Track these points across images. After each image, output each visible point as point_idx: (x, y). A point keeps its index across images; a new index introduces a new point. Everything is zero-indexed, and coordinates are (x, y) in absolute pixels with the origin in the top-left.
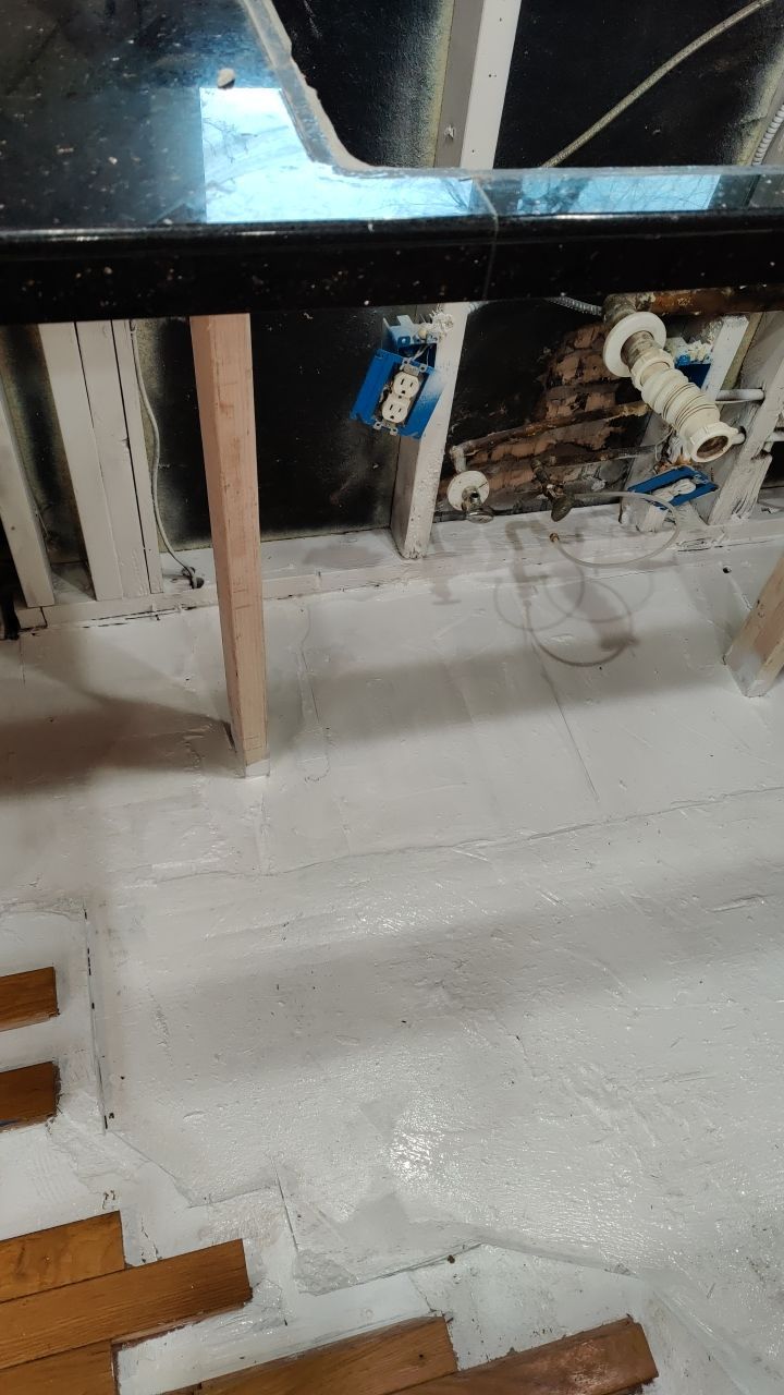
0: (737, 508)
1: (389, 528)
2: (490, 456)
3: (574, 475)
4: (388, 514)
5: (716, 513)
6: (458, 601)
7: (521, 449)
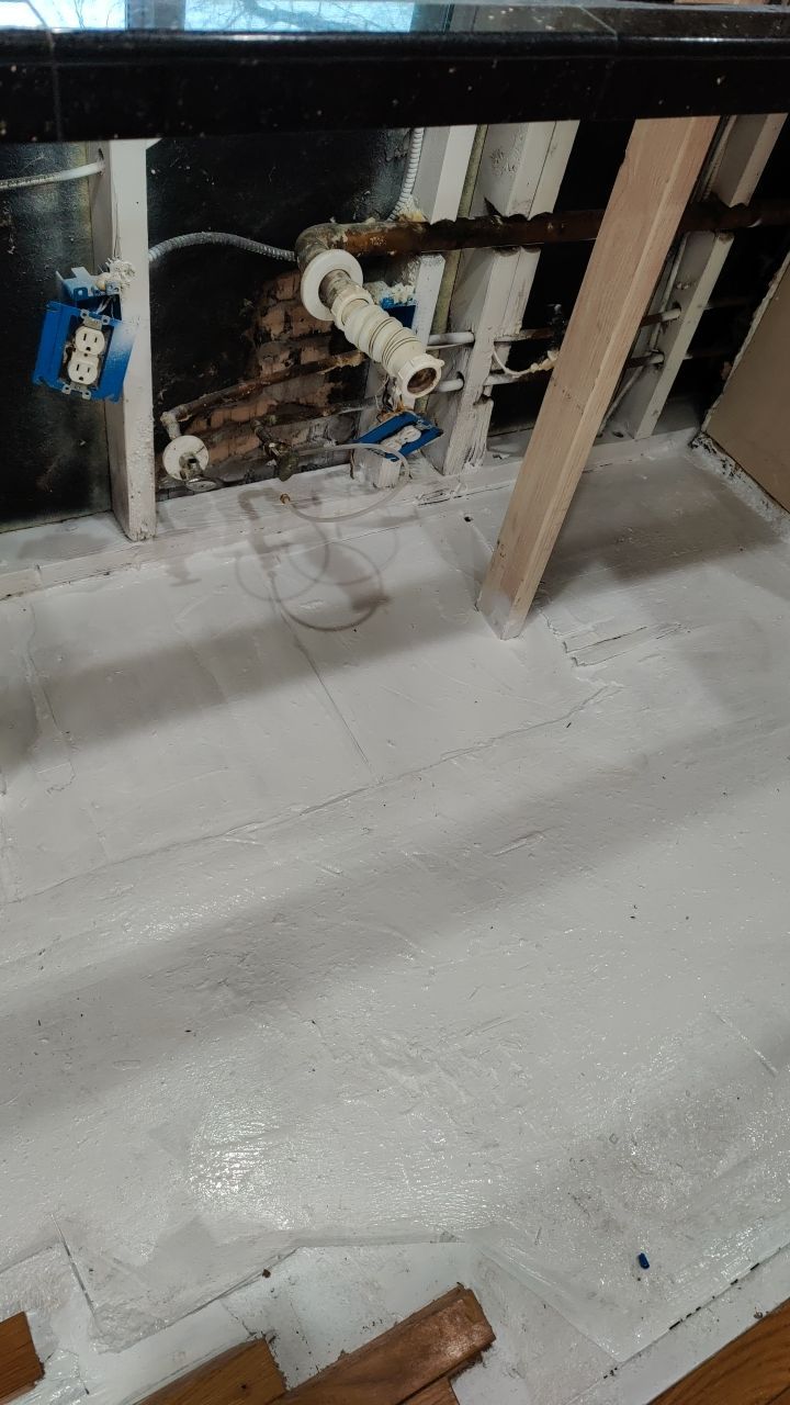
0: (468, 457)
1: (112, 510)
2: (209, 422)
3: (302, 437)
4: (106, 496)
5: (449, 462)
6: (197, 580)
7: (241, 413)
